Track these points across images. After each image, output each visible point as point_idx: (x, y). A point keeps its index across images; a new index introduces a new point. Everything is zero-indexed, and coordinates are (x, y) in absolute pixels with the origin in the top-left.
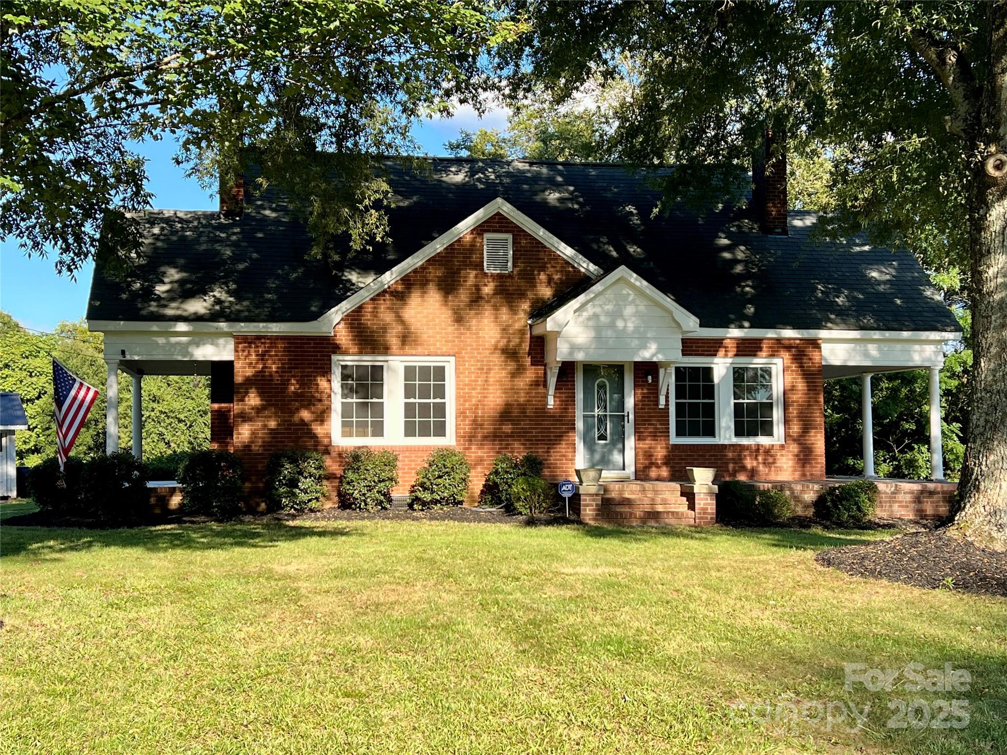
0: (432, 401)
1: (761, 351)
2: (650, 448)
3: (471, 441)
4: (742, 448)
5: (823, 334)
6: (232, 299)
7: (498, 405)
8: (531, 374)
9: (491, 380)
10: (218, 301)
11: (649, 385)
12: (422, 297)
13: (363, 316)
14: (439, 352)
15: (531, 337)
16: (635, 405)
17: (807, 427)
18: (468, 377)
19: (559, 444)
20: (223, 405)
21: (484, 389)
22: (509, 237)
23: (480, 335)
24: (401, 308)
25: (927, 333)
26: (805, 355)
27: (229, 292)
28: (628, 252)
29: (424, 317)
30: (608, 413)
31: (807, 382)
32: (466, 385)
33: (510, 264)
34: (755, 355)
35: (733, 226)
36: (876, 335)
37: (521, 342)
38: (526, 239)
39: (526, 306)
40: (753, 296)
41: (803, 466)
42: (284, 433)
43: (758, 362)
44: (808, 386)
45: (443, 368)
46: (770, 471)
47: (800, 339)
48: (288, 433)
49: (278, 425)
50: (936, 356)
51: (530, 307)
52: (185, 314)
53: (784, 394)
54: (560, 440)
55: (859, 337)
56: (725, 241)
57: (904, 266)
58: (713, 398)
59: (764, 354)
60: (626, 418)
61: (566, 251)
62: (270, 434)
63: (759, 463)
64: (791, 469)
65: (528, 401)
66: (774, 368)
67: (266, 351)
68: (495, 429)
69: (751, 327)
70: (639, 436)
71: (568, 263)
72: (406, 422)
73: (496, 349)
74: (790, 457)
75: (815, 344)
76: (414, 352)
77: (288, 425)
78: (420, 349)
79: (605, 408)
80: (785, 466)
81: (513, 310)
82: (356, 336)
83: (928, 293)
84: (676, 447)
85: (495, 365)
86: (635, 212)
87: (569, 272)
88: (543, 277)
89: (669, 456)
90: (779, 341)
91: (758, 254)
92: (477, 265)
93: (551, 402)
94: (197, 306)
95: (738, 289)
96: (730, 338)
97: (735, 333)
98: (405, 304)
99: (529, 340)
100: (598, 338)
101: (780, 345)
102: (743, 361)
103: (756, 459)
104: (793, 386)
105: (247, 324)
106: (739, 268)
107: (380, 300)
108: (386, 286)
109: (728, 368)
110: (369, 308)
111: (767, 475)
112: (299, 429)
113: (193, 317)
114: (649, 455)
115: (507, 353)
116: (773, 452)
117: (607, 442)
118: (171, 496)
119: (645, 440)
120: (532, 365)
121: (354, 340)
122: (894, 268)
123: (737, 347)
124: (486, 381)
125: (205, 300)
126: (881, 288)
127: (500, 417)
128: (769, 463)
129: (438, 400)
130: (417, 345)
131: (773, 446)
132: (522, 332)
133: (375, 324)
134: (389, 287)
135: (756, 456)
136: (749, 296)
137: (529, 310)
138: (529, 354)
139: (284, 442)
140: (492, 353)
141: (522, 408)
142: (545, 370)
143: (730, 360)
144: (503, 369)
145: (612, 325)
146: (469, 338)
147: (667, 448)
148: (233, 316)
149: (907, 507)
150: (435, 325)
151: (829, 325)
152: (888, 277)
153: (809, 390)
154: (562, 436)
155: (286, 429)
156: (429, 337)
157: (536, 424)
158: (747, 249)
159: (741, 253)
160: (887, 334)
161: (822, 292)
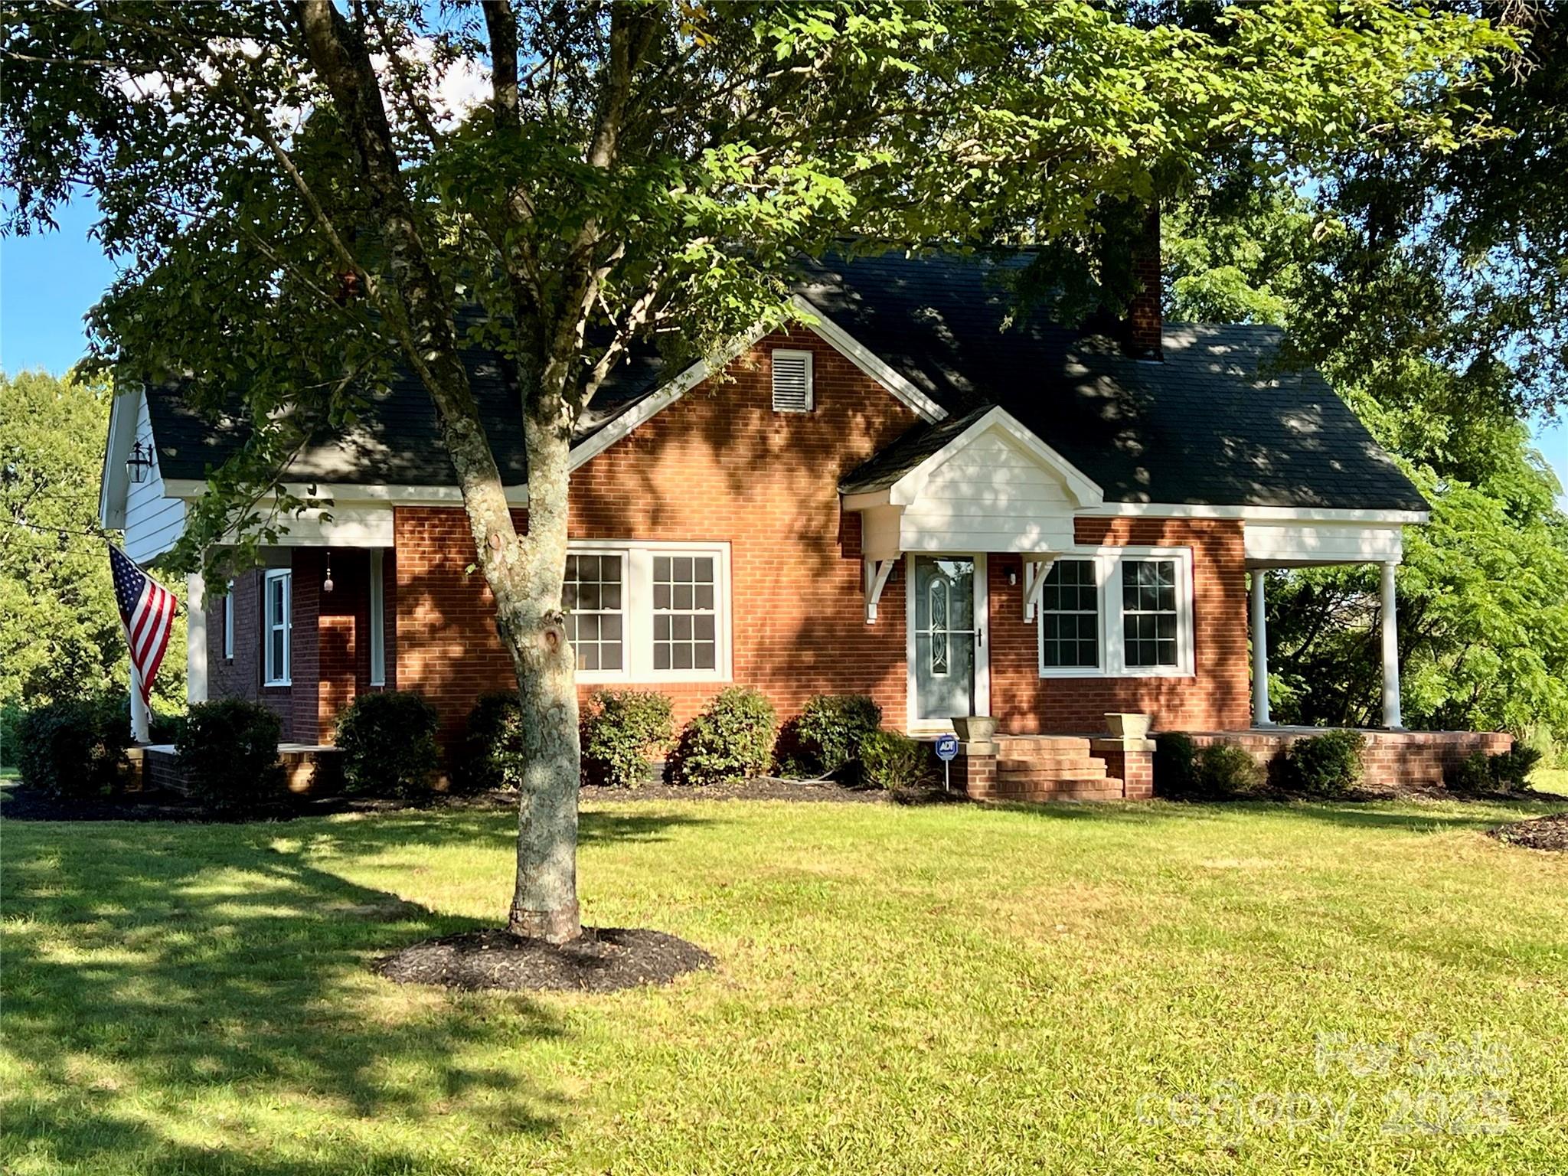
0: (693, 612)
1: (1163, 537)
2: (1012, 684)
3: (755, 675)
4: (1137, 682)
5: (1247, 512)
6: (383, 447)
7: (794, 619)
8: (842, 571)
9: (784, 579)
10: (364, 452)
11: (1013, 588)
12: (683, 448)
13: (594, 477)
14: (708, 535)
15: (842, 514)
16: (990, 618)
17: (1226, 651)
18: (751, 575)
19: (883, 679)
20: (338, 618)
21: (774, 594)
22: (807, 356)
23: (768, 509)
24: (652, 466)
25: (1385, 512)
26: (1222, 544)
27: (375, 435)
28: (948, 382)
29: (687, 480)
30: (948, 632)
31: (1224, 584)
32: (747, 588)
33: (809, 399)
34: (1154, 544)
35: (1084, 345)
36: (1316, 514)
37: (828, 521)
38: (834, 361)
39: (833, 466)
40: (1142, 454)
41: (1220, 711)
42: (475, 665)
43: (1157, 553)
44: (1225, 590)
45: (710, 561)
46: (1176, 717)
47: (1216, 520)
48: (481, 665)
49: (466, 652)
50: (1393, 546)
51: (840, 466)
52: (319, 472)
53: (1194, 602)
54: (886, 673)
55: (1294, 517)
56: (1079, 369)
57: (1330, 412)
58: (1095, 608)
59: (1166, 541)
60: (977, 639)
61: (893, 380)
62: (452, 665)
63: (1160, 706)
64: (1203, 715)
65: (839, 612)
66: (1177, 562)
67: (447, 533)
68: (790, 656)
69: (1152, 501)
70: (996, 666)
71: (893, 399)
72: (656, 645)
73: (790, 532)
74: (1203, 696)
75: (1233, 527)
76: (670, 535)
77: (482, 651)
78: (679, 532)
79: (944, 624)
80: (1196, 709)
81: (815, 473)
82: (583, 509)
83: (1372, 453)
84: (1048, 682)
85: (790, 557)
86: (940, 318)
87: (896, 412)
88: (859, 419)
89: (1038, 695)
90: (1185, 521)
91: (1130, 389)
92: (763, 400)
93: (873, 614)
94: (335, 459)
95: (1119, 444)
96: (1123, 518)
97: (1129, 509)
98: (656, 459)
99: (838, 517)
100: (958, 516)
101: (1187, 530)
102: (1138, 553)
103: (1157, 700)
104: (1206, 590)
105: (419, 488)
106: (1110, 412)
107: (618, 452)
108: (629, 431)
109: (1115, 565)
110: (602, 466)
111: (1171, 723)
112: (499, 658)
113: (332, 476)
114: (1009, 697)
115: (807, 538)
116: (1179, 689)
117: (948, 675)
118: (296, 768)
119: (1004, 672)
120: (843, 556)
121: (581, 516)
122: (1318, 415)
123: (1131, 531)
124: (777, 581)
125: (342, 449)
126: (1310, 444)
127: (799, 637)
128: (1176, 706)
129: (702, 612)
130: (675, 523)
131: (1180, 679)
132: (828, 507)
133: (612, 490)
134: (633, 432)
135: (1158, 694)
136: (1136, 454)
137: (838, 472)
138: (840, 539)
139: (475, 679)
140: (787, 538)
141: (830, 624)
142: (862, 564)
143: (1119, 551)
144: (802, 563)
145: (976, 499)
146: (750, 515)
147: (1035, 684)
148: (395, 477)
149: (1389, 768)
150: (701, 493)
151: (1256, 499)
152: (1313, 428)
153: (1227, 596)
154: (887, 667)
155: (479, 658)
156: (693, 512)
157: (850, 649)
158: (1114, 381)
159: (1106, 386)
160: (1334, 514)
161: (1232, 449)
